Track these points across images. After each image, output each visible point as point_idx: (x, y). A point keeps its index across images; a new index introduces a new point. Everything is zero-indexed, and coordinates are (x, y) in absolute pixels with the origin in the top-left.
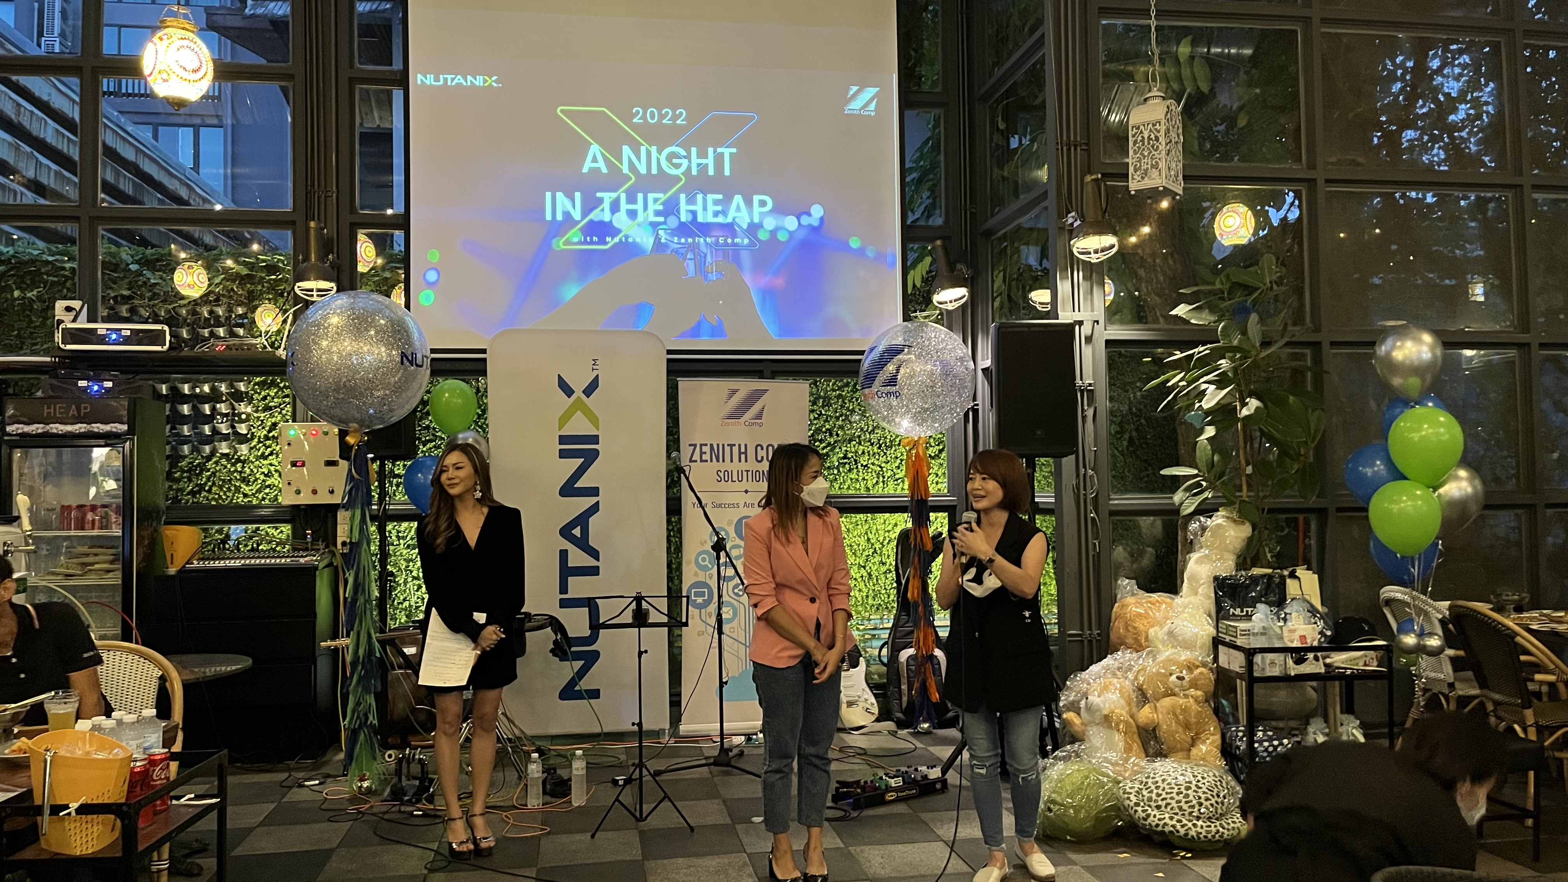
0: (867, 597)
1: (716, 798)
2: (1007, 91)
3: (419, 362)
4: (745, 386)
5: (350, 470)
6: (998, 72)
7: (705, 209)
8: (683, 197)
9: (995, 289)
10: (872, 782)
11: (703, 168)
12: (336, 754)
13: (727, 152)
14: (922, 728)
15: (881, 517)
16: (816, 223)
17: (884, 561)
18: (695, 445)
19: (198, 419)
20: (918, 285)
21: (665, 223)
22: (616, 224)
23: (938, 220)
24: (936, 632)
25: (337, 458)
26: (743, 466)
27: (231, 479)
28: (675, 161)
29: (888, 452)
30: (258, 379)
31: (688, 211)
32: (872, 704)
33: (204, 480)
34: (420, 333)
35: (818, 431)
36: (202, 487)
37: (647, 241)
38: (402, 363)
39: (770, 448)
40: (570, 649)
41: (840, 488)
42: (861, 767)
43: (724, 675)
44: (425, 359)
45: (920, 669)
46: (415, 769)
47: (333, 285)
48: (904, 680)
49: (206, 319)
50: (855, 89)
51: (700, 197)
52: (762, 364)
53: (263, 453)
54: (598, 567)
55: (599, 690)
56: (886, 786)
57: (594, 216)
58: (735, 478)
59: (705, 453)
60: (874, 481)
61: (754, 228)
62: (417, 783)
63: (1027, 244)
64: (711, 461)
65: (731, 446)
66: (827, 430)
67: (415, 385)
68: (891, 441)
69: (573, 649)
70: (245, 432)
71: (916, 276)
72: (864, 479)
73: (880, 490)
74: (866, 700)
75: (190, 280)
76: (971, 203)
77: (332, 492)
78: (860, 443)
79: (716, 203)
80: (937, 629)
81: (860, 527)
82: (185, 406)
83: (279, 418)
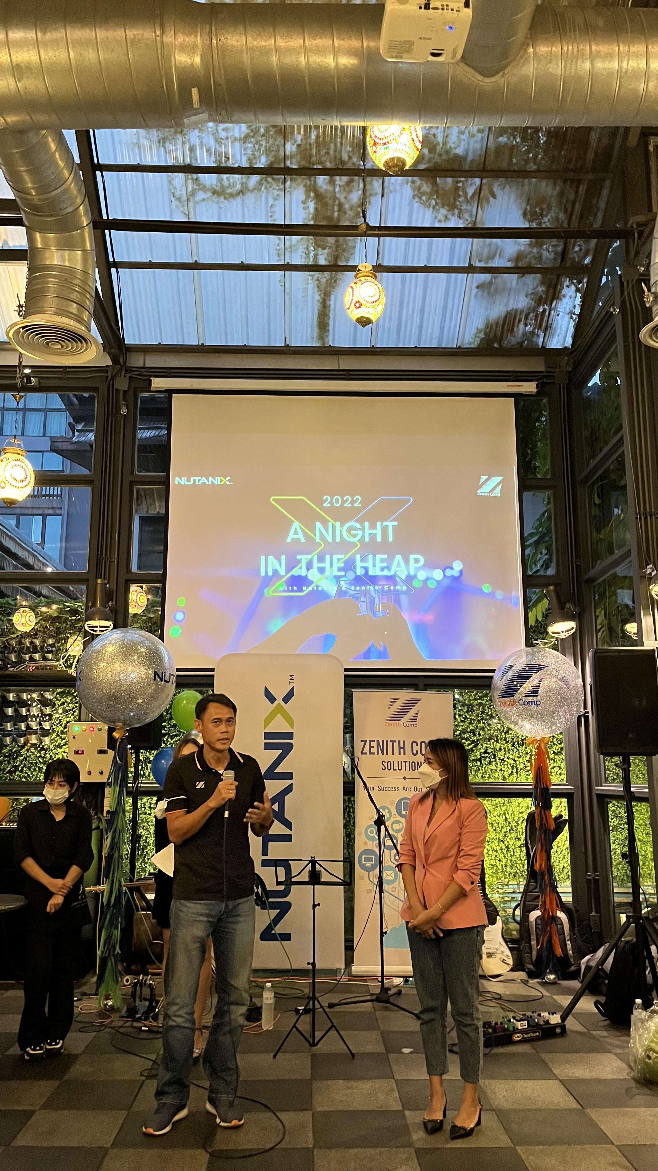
0: (506, 866)
1: (375, 1029)
2: (600, 475)
3: (167, 679)
4: (404, 695)
5: (115, 757)
6: (593, 463)
7: (374, 566)
8: (358, 558)
9: (598, 623)
10: (501, 1023)
11: (373, 537)
12: (93, 977)
13: (391, 525)
14: (549, 979)
15: (516, 801)
16: (457, 574)
17: (519, 837)
18: (365, 741)
19: (18, 718)
20: (540, 619)
21: (345, 576)
22: (309, 577)
23: (551, 572)
24: (560, 898)
25: (106, 748)
26: (402, 758)
27: (37, 762)
28: (353, 532)
29: (520, 749)
30: (59, 690)
31: (362, 567)
32: (508, 956)
33: (18, 762)
34: (169, 658)
35: (463, 732)
36: (16, 767)
37: (332, 589)
38: (155, 679)
39: (423, 744)
40: (268, 900)
41: (482, 777)
42: (495, 1010)
43: (384, 926)
44: (172, 677)
45: (545, 928)
46: (146, 991)
47: (111, 623)
48: (534, 937)
49: (28, 648)
50: (485, 477)
51: (370, 557)
52: (417, 679)
53: (59, 744)
54: (291, 835)
55: (290, 934)
56: (514, 1027)
57: (295, 572)
58: (396, 768)
59: (373, 747)
60: (510, 772)
61: (410, 579)
62: (147, 1003)
63: (622, 588)
64: (378, 754)
65: (393, 742)
66: (471, 730)
67: (164, 695)
68: (522, 740)
69: (270, 900)
70: (48, 728)
71: (537, 613)
72: (501, 770)
73: (515, 779)
74: (503, 952)
75: (23, 620)
76: (576, 559)
77: (102, 773)
78: (497, 741)
79: (382, 561)
80: (561, 895)
81: (499, 808)
82: (10, 709)
83: (72, 718)
